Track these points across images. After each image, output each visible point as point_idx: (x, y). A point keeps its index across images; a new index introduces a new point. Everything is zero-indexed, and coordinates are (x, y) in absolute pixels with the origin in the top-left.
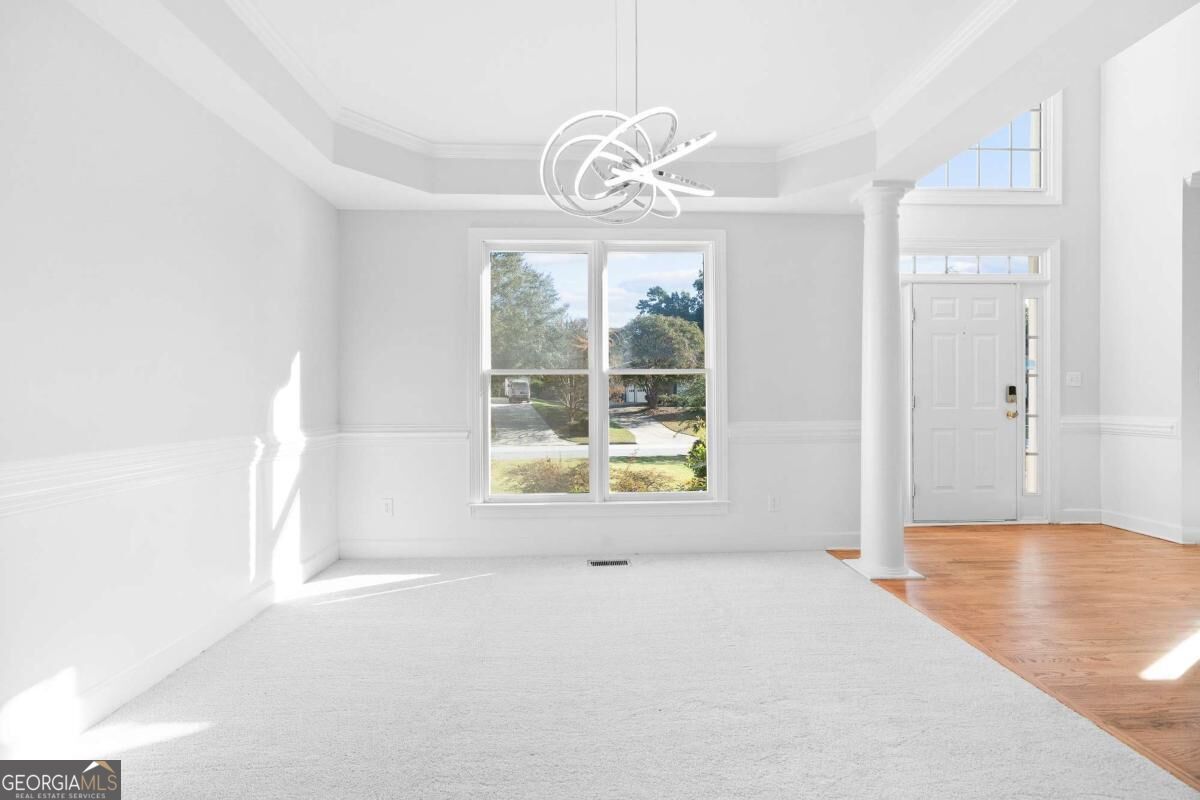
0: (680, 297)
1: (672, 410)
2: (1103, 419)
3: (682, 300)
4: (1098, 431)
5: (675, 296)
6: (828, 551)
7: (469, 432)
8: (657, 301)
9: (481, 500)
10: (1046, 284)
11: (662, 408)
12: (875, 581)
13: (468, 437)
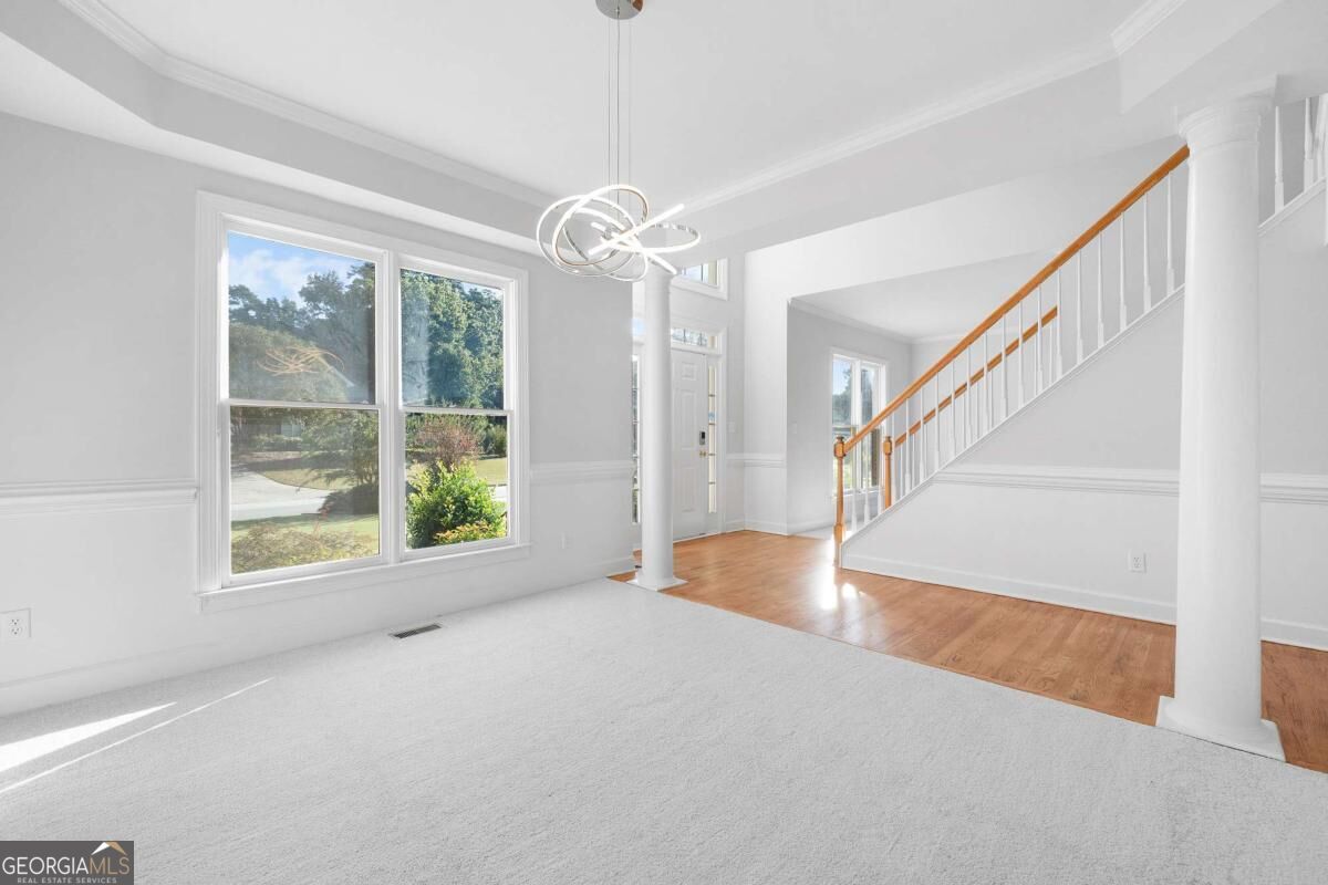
0: (281, 305)
1: (274, 456)
2: (747, 456)
3: (285, 309)
4: (743, 465)
5: (272, 303)
6: (609, 577)
7: (198, 488)
8: (241, 305)
9: (218, 586)
10: (718, 357)
11: (259, 454)
12: (661, 591)
13: (195, 495)
